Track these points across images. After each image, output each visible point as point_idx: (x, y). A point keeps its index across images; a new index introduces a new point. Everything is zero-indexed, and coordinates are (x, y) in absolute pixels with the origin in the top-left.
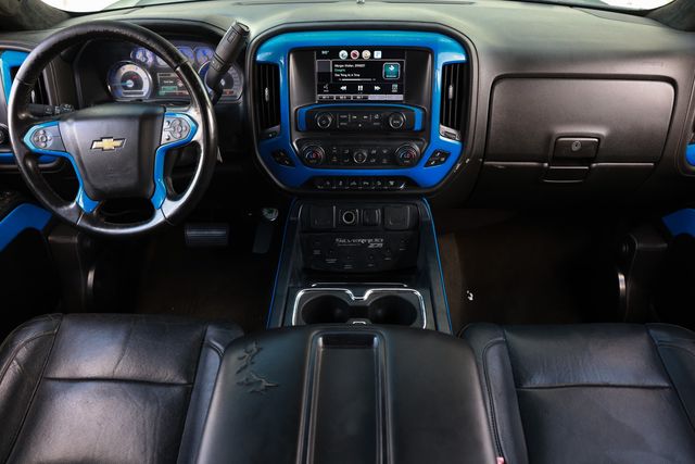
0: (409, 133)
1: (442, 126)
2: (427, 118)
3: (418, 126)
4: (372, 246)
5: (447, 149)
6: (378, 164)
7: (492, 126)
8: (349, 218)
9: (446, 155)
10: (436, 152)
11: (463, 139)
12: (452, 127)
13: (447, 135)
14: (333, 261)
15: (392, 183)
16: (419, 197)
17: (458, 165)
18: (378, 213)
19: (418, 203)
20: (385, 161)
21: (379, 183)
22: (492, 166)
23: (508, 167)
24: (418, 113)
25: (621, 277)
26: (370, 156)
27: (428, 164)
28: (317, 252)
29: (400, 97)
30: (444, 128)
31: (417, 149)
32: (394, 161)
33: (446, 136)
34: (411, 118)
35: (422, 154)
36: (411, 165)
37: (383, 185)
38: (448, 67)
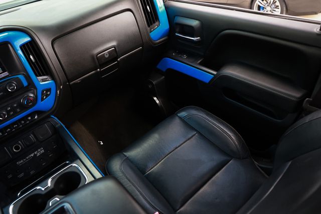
0: (22, 90)
1: (38, 78)
2: (28, 77)
3: (25, 84)
4: (38, 155)
5: (48, 87)
6: (16, 114)
7: (63, 65)
8: (17, 148)
9: (49, 90)
10: (43, 92)
11: (53, 78)
12: (44, 75)
13: (43, 80)
14: (22, 175)
15: (30, 118)
16: (49, 117)
17: (58, 91)
18: (32, 136)
19: (49, 120)
20: (18, 110)
21: (23, 122)
22: (74, 83)
23: (82, 80)
24: (21, 77)
25: (155, 98)
26: (8, 112)
27: (42, 99)
28: (10, 176)
29: (6, 74)
30: (40, 78)
31: (32, 95)
32: (23, 107)
33: (43, 82)
34: (19, 82)
35: (36, 96)
36: (34, 105)
37: (25, 122)
38: (23, 47)
